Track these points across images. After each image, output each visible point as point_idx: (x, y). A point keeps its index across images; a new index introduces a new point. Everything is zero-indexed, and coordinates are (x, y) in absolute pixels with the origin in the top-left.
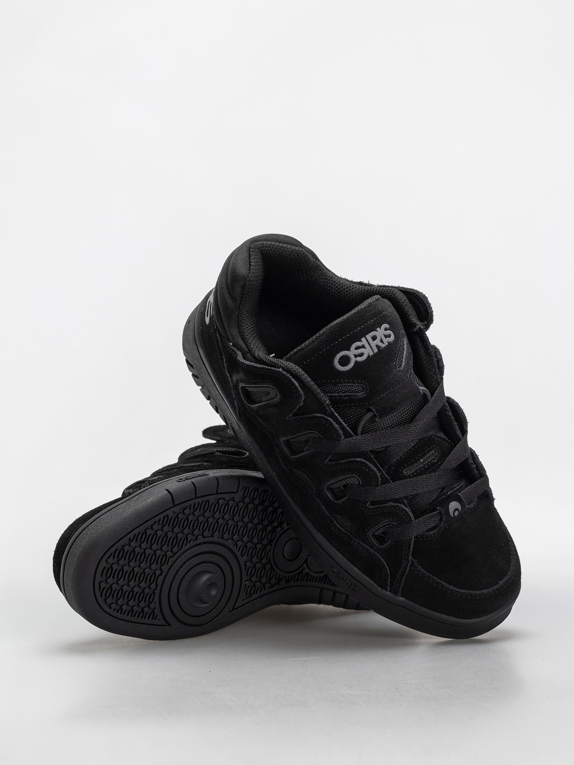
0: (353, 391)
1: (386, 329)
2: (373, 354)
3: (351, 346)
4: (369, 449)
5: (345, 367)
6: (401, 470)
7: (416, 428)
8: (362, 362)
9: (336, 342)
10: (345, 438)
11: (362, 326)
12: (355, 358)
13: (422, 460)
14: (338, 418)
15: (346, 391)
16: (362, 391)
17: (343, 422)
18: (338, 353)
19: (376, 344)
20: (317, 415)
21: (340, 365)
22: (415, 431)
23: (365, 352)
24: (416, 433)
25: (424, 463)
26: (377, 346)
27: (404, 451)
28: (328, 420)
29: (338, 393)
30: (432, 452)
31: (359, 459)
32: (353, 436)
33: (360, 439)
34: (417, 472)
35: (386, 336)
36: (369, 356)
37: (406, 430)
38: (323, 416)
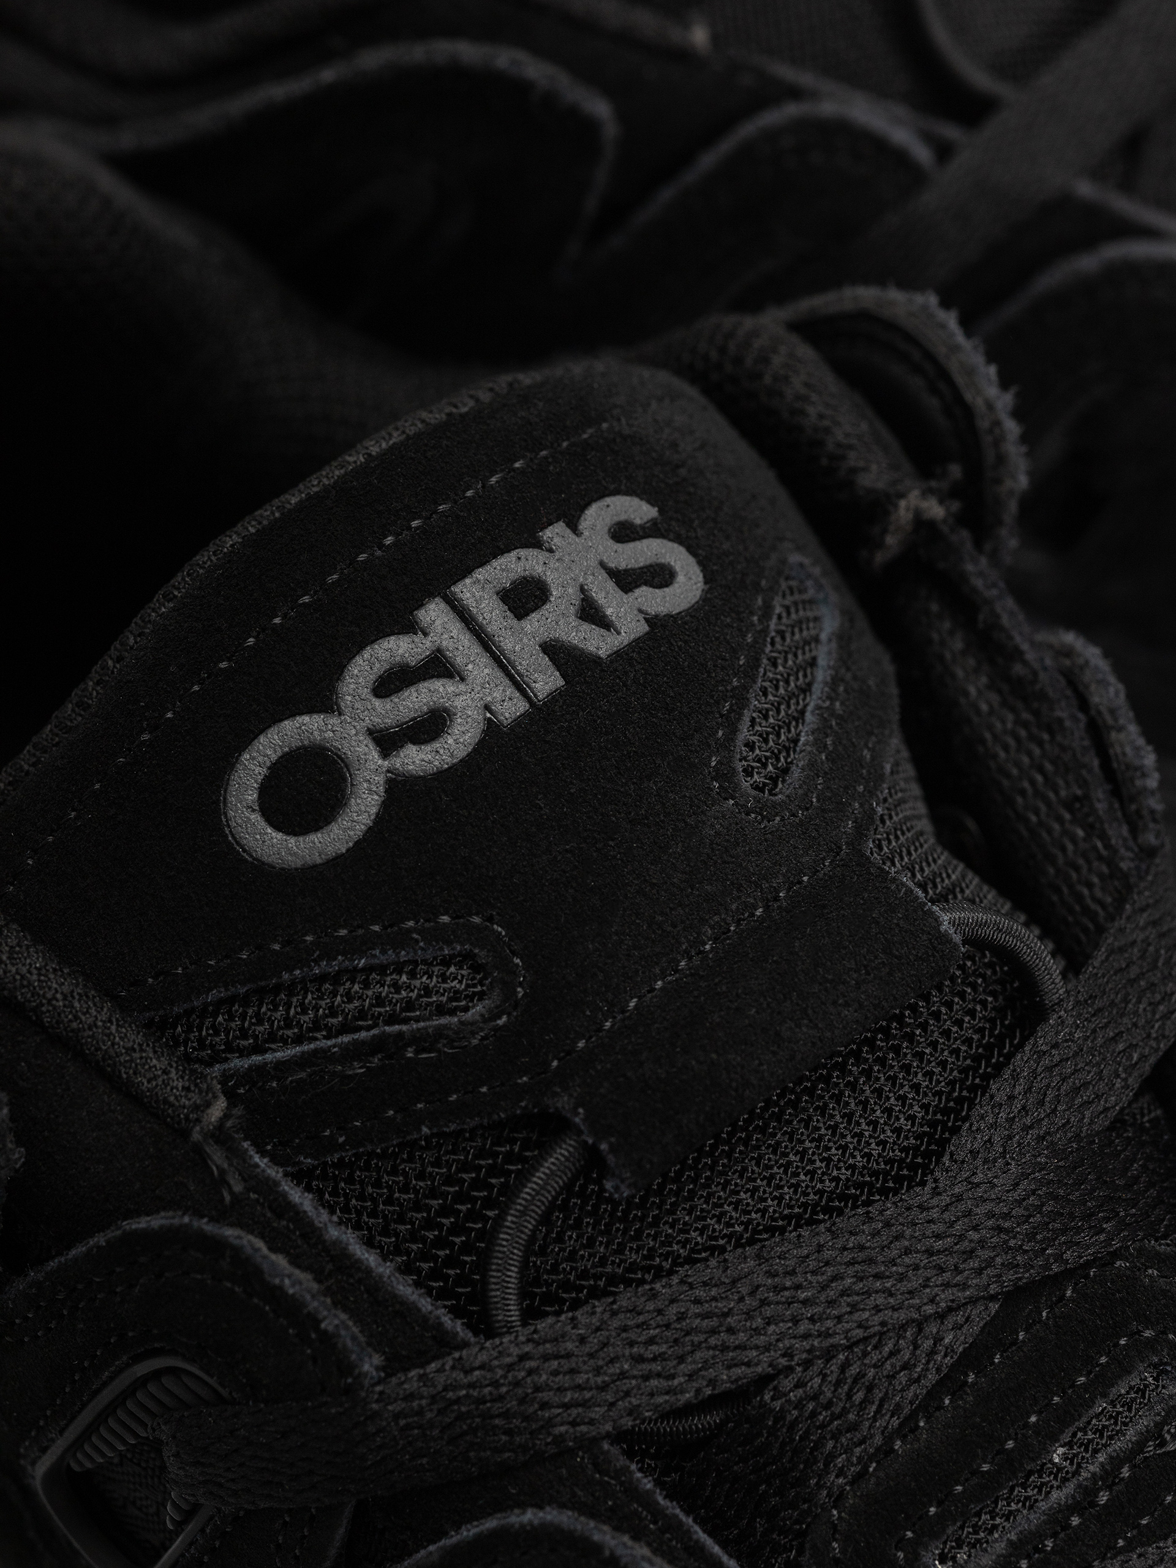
0: (410, 1005)
1: (623, 533)
2: (522, 706)
3: (338, 670)
4: (608, 1427)
5: (315, 838)
6: (901, 1555)
7: (968, 1214)
8: (442, 776)
9: (223, 665)
10: (394, 1365)
11: (415, 523)
12: (385, 754)
13: (1060, 1451)
14: (311, 1224)
15: (356, 1019)
16: (481, 996)
17: (358, 1250)
18: (246, 738)
19: (544, 635)
20: (142, 1223)
21: (278, 828)
22: (961, 1237)
23: (459, 703)
24: (970, 1254)
25: (1076, 1473)
26: (554, 650)
27: (898, 1406)
28: (218, 1246)
29: (299, 1040)
30: (1135, 1382)
31: (529, 1516)
32: (466, 1345)
33: (523, 1358)
34: (1037, 1550)
35: (626, 580)
36: (492, 728)
37: (884, 1238)
38: (186, 1219)
